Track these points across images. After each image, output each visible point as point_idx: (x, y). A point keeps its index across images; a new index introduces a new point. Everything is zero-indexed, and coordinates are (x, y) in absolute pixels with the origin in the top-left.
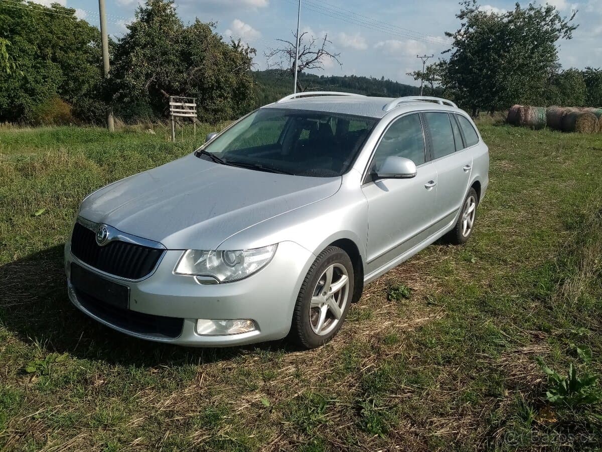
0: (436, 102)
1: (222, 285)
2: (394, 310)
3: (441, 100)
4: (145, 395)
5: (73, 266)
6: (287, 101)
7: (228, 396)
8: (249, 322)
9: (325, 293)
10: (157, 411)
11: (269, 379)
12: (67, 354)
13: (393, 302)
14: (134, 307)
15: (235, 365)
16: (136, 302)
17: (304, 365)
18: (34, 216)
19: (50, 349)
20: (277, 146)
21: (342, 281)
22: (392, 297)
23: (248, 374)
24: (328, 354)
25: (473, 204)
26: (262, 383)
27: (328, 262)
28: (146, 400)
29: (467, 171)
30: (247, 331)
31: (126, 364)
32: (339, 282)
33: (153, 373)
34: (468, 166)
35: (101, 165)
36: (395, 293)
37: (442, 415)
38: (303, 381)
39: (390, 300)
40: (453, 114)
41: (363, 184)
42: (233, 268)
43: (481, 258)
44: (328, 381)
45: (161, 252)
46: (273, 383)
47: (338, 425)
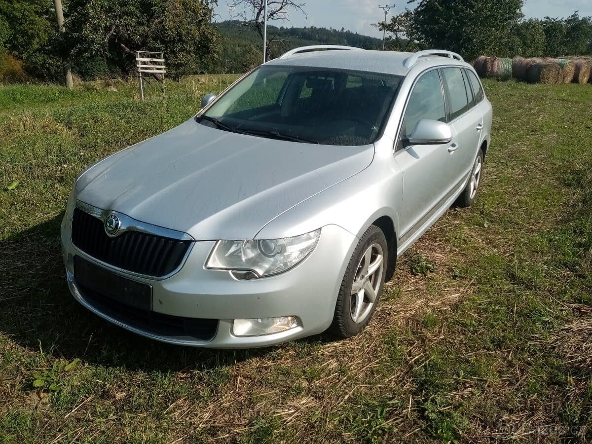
0: (446, 56)
1: (262, 279)
2: (421, 284)
3: (451, 54)
4: (178, 407)
5: (77, 259)
6: (289, 57)
7: (273, 403)
8: (290, 318)
9: (363, 277)
10: (195, 428)
11: (313, 378)
12: (78, 360)
13: (419, 276)
14: (157, 308)
15: (270, 363)
16: (161, 303)
17: (346, 359)
18: (7, 190)
19: (56, 355)
20: (276, 106)
21: (378, 261)
22: (416, 270)
23: (287, 373)
24: (368, 343)
25: (480, 164)
26: (305, 384)
27: (368, 243)
28: (181, 414)
29: (479, 131)
30: (288, 328)
31: (148, 369)
32: (375, 263)
33: (181, 378)
34: (480, 125)
35: (70, 128)
36: (418, 266)
37: (511, 412)
38: (349, 378)
39: (416, 275)
40: (464, 69)
41: (395, 152)
42: (272, 259)
43: (492, 222)
44: (377, 376)
45: (188, 243)
46: (318, 383)
47: (404, 432)
